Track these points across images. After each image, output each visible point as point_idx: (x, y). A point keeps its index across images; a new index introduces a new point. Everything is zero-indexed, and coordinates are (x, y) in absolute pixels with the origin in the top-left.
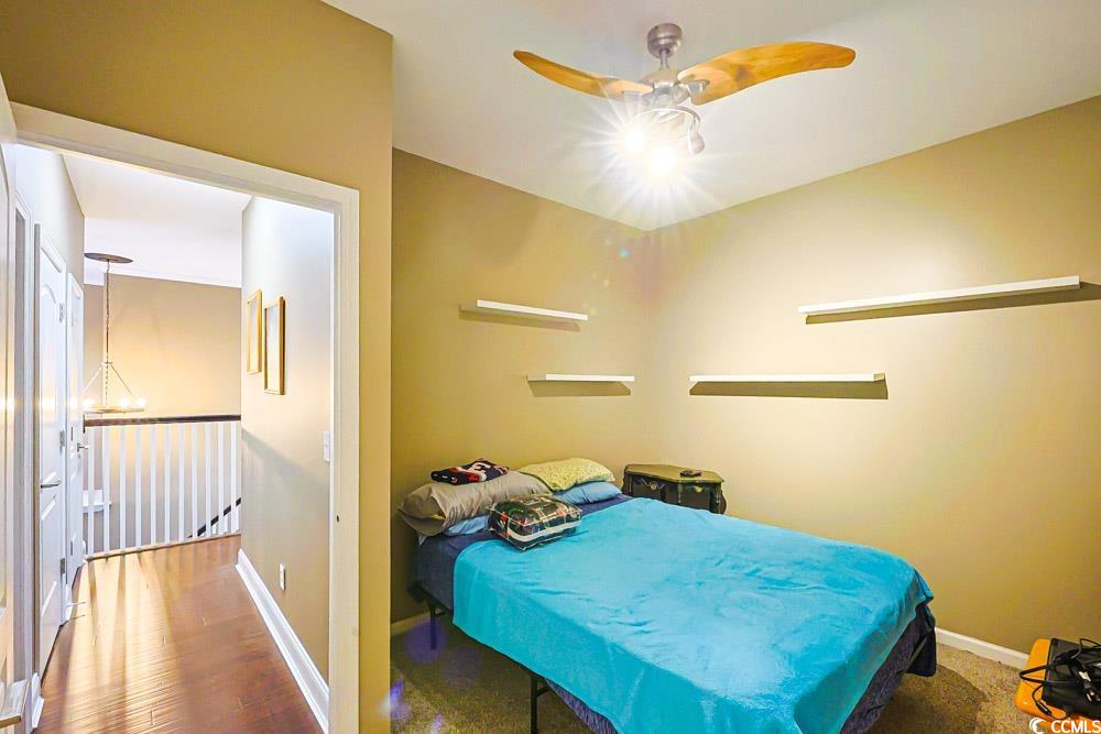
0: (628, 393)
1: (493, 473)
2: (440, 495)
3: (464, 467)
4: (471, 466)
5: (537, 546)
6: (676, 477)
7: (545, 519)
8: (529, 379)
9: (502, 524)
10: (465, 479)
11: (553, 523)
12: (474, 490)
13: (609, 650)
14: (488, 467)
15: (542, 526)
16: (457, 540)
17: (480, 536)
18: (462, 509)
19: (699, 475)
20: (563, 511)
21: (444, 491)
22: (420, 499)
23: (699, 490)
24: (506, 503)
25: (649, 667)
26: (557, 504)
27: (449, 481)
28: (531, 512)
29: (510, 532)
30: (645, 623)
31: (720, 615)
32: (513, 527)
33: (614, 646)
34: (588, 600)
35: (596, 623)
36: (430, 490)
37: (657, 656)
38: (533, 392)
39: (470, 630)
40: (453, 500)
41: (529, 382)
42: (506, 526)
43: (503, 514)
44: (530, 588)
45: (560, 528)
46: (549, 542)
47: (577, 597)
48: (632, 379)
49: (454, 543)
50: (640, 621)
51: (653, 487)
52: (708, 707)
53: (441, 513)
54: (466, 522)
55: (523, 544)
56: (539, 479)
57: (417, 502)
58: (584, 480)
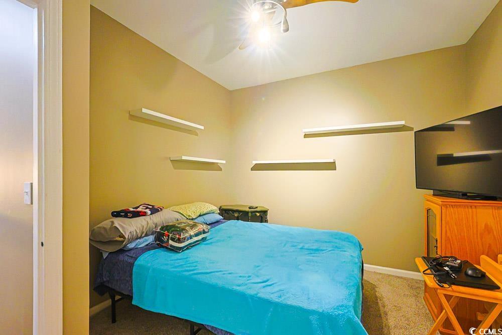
0: (221, 170)
1: (154, 210)
2: (120, 225)
3: (133, 208)
4: (138, 207)
5: (187, 249)
6: (247, 209)
7: (192, 233)
8: (171, 159)
9: (165, 238)
10: (137, 214)
11: (197, 235)
12: (143, 220)
13: (250, 300)
14: (151, 207)
15: (191, 237)
16: (132, 252)
17: (149, 248)
18: (136, 232)
19: (257, 208)
20: (201, 227)
21: (122, 222)
22: (105, 229)
23: (258, 214)
24: (167, 226)
25: (276, 305)
26: (197, 224)
27: (126, 216)
28: (184, 229)
29: (171, 242)
30: (268, 281)
31: (301, 270)
32: (173, 239)
33: (252, 297)
34: (230, 274)
35: (239, 286)
36: (113, 223)
37: (280, 297)
38: (174, 166)
39: (146, 306)
40: (129, 227)
41: (171, 160)
42: (168, 239)
43: (166, 232)
44: (192, 272)
45: (200, 237)
46: (194, 246)
47: (222, 273)
48: (224, 162)
49: (131, 254)
50: (265, 279)
51: (236, 215)
52: (313, 319)
53: (122, 236)
54: (139, 240)
55: (180, 248)
56: (180, 213)
57: (102, 231)
58: (204, 213)
